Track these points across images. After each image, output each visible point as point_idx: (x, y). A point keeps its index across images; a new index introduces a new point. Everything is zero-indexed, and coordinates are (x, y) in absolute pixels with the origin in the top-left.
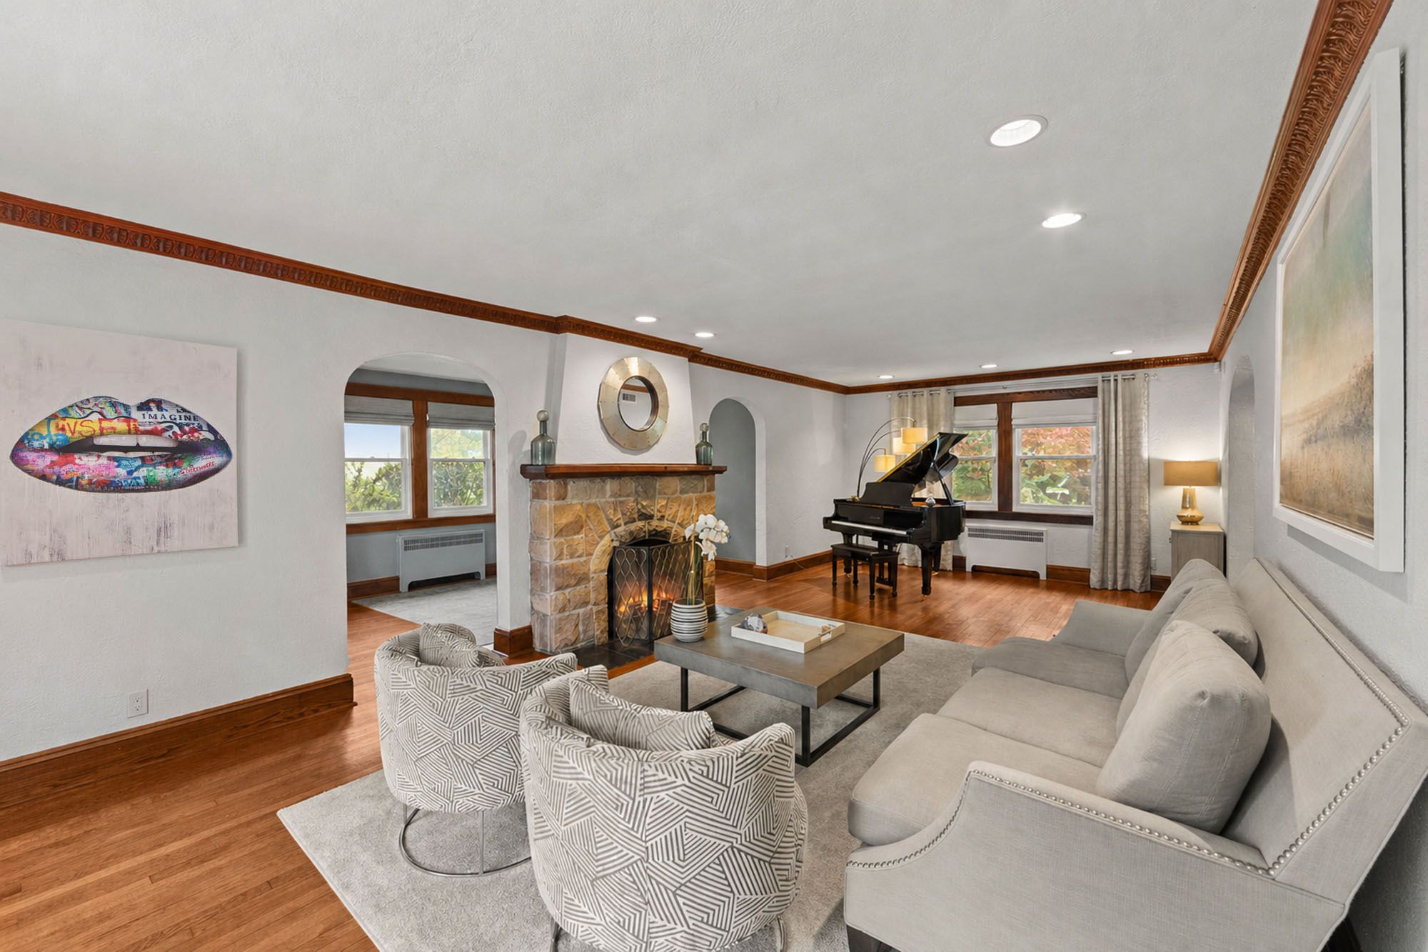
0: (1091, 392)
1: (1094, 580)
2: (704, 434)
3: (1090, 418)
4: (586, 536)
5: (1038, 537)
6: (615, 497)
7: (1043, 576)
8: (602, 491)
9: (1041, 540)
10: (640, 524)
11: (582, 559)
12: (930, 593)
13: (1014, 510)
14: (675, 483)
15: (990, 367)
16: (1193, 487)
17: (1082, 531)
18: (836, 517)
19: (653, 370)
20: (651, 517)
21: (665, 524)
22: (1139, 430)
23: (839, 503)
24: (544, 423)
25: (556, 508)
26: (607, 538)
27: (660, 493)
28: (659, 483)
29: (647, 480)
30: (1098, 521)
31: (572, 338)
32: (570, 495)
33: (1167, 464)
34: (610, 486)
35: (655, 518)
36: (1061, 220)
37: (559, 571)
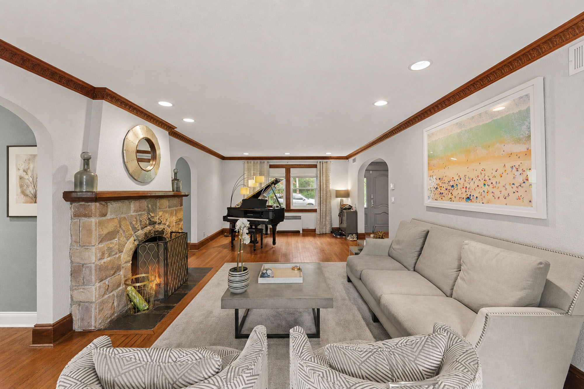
0: (315, 166)
1: (317, 232)
2: (175, 174)
3: (314, 175)
4: (119, 239)
5: (299, 218)
6: (137, 212)
7: (301, 232)
8: (129, 208)
9: (301, 219)
10: (149, 228)
11: (117, 256)
12: (275, 244)
13: (291, 208)
14: (165, 202)
15: (287, 154)
16: (343, 198)
17: (313, 214)
18: (229, 215)
19: (153, 135)
20: (155, 223)
21: (162, 227)
22: (329, 179)
23: (229, 209)
24: (86, 161)
25: (100, 223)
26: (132, 239)
27: (160, 208)
28: (159, 202)
29: (153, 200)
30: (318, 210)
31: (105, 105)
32: (109, 213)
33: (337, 191)
34: (133, 205)
35: (157, 224)
36: (381, 103)
37: (100, 269)
